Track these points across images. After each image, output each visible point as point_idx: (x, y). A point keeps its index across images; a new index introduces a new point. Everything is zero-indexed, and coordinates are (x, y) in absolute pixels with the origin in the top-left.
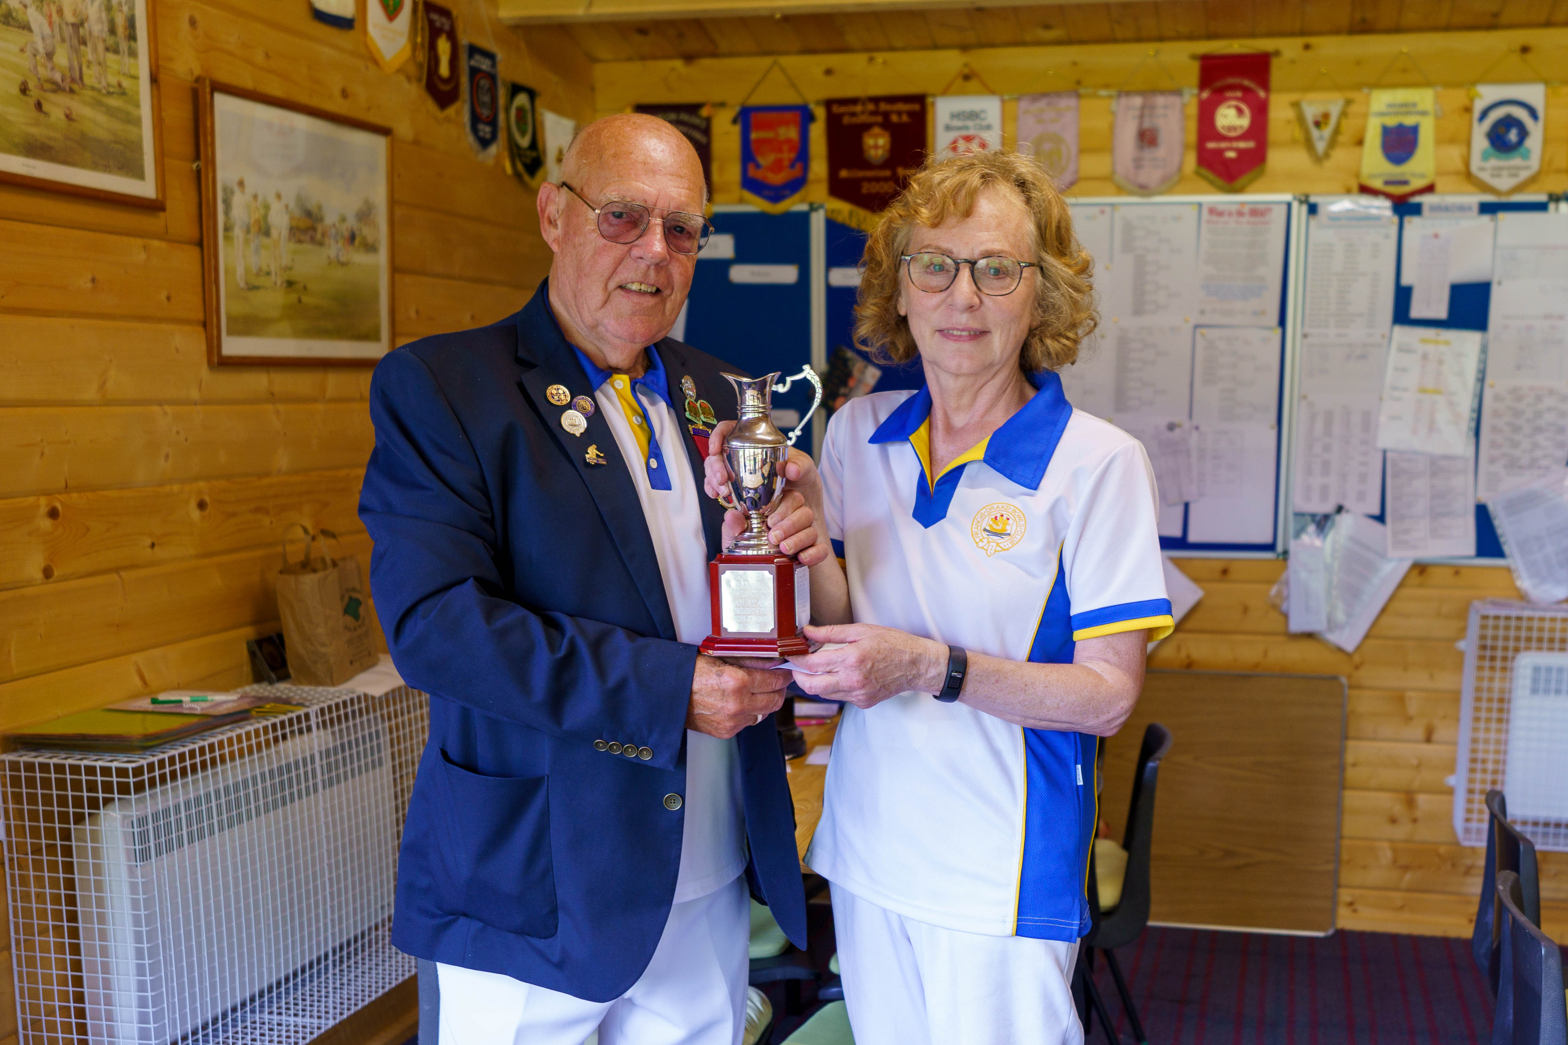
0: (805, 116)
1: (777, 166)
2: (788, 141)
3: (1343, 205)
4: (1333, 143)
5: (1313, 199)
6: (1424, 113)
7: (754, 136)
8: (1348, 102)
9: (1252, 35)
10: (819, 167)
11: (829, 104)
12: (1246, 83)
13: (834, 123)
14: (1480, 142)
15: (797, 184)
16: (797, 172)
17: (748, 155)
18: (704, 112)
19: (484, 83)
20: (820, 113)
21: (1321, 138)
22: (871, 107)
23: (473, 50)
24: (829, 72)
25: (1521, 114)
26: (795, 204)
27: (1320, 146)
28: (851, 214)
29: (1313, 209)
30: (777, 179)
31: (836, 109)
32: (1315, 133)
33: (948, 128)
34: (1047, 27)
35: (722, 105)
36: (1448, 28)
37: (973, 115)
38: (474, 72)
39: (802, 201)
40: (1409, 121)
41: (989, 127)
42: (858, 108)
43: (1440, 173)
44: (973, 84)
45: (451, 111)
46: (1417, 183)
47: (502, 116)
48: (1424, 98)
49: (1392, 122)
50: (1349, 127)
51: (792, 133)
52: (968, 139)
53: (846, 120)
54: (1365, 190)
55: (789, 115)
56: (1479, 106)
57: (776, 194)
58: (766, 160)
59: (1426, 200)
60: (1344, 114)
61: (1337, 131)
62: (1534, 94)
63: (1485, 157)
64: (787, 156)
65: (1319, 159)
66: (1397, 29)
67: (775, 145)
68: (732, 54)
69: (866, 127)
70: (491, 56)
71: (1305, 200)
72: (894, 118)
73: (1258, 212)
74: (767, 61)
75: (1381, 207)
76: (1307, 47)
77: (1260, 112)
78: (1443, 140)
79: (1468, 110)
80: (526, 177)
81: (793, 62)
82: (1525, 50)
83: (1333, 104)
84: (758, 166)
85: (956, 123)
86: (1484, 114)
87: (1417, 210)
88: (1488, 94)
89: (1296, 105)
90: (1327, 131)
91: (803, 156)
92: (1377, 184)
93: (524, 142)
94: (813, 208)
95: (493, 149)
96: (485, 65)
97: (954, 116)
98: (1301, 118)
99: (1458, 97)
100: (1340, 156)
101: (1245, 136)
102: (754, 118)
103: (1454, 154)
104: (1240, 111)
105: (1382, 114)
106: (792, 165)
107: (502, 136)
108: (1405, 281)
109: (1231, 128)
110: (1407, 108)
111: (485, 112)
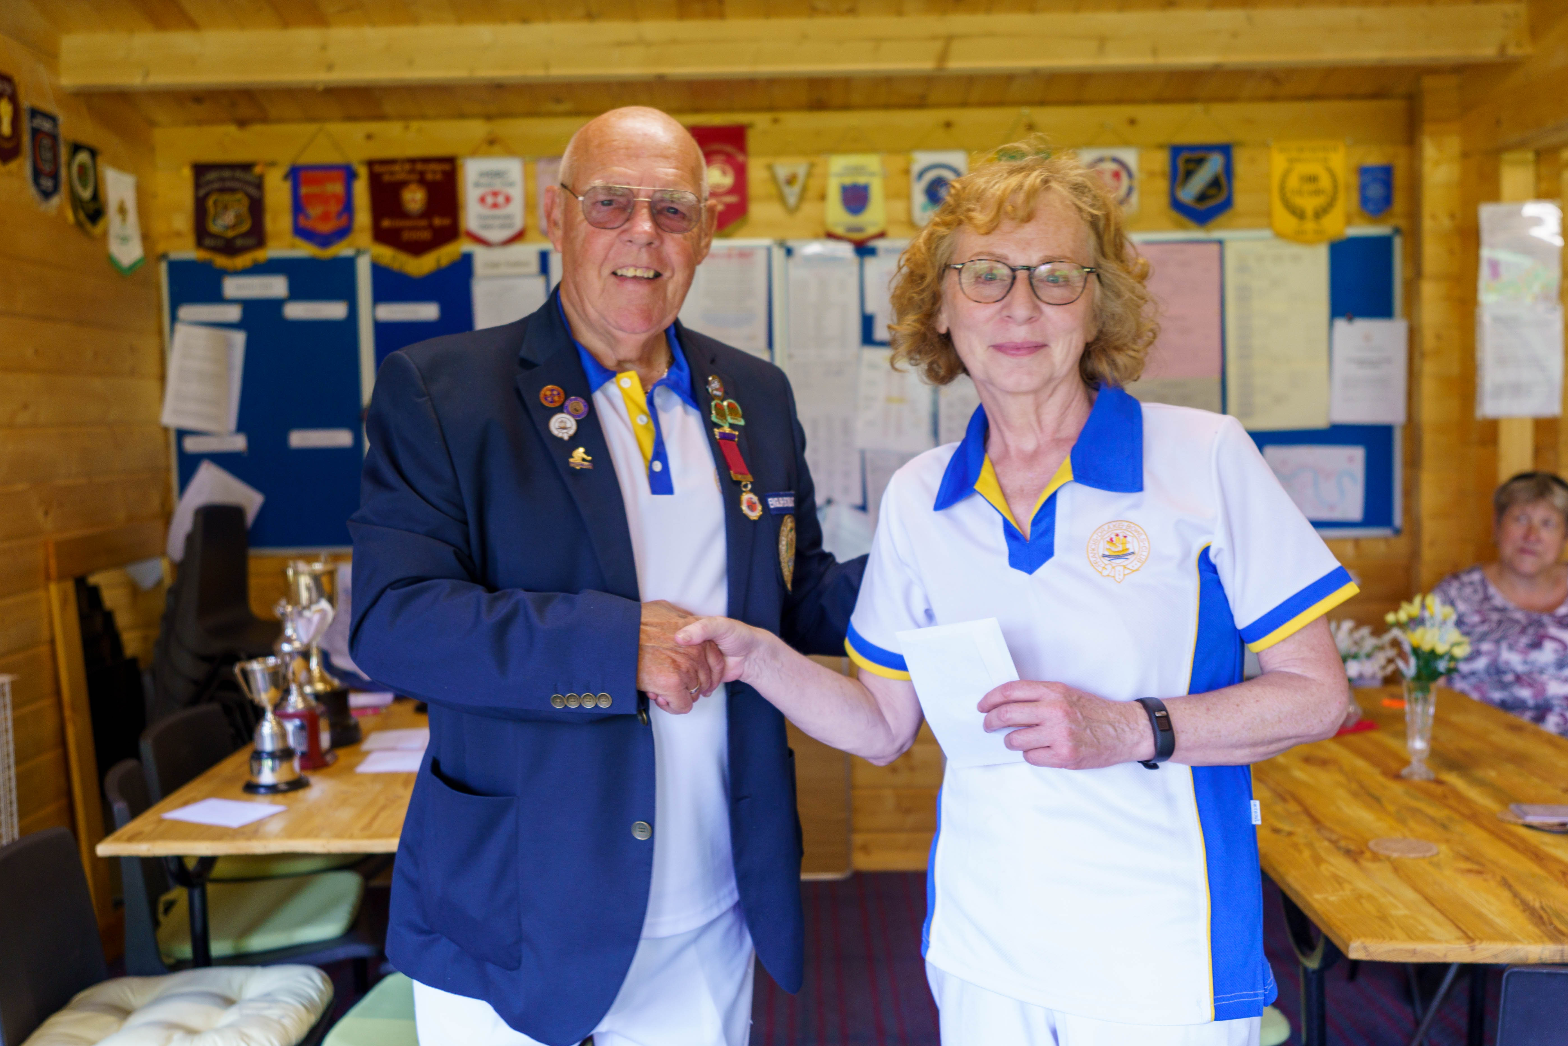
0: (349, 174)
1: (325, 217)
2: (335, 196)
3: (814, 248)
4: (802, 197)
5: (791, 243)
6: (872, 174)
7: (304, 190)
8: (812, 165)
9: (730, 110)
10: (363, 217)
11: (371, 164)
12: (729, 149)
13: (375, 181)
14: (919, 198)
15: (344, 232)
16: (343, 221)
17: (298, 207)
18: (258, 170)
19: (46, 142)
20: (363, 172)
21: (792, 194)
22: (407, 167)
23: (34, 113)
24: (369, 137)
25: (948, 175)
26: (342, 250)
27: (792, 200)
28: (394, 258)
29: (789, 252)
30: (325, 227)
31: (378, 169)
32: (787, 190)
33: (477, 185)
34: (558, 101)
35: (272, 164)
36: (887, 106)
37: (498, 174)
38: (36, 132)
39: (350, 246)
40: (861, 180)
41: (511, 184)
42: (397, 168)
43: (891, 221)
44: (496, 148)
45: (13, 165)
46: (872, 230)
47: (63, 172)
48: (872, 162)
49: (848, 181)
50: (814, 184)
51: (336, 188)
52: (495, 194)
53: (387, 178)
54: (831, 236)
55: (334, 173)
56: (916, 168)
57: (325, 241)
58: (315, 211)
59: (880, 244)
60: (809, 175)
61: (804, 189)
62: (957, 159)
63: (924, 209)
64: (334, 208)
65: (792, 211)
66: (846, 107)
67: (324, 199)
68: (281, 120)
69: (403, 184)
70: (53, 119)
71: (782, 244)
72: (429, 177)
73: (744, 254)
74: (311, 128)
75: (845, 250)
76: (776, 121)
77: (741, 172)
78: (891, 195)
79: (907, 172)
80: (88, 226)
81: (337, 128)
82: (948, 125)
83: (799, 166)
84: (307, 217)
85: (484, 180)
86: (921, 175)
87: (872, 252)
88: (922, 159)
89: (770, 167)
90: (796, 188)
91: (348, 207)
92: (840, 231)
93: (86, 194)
94: (359, 252)
95: (55, 201)
96: (47, 126)
97: (483, 174)
98: (774, 178)
99: (898, 162)
100: (809, 209)
101: (731, 191)
102: (303, 175)
103: (899, 207)
104: (724, 173)
105: (840, 175)
106: (339, 215)
107: (64, 189)
108: (870, 308)
109: (718, 186)
110: (859, 170)
111: (47, 168)
